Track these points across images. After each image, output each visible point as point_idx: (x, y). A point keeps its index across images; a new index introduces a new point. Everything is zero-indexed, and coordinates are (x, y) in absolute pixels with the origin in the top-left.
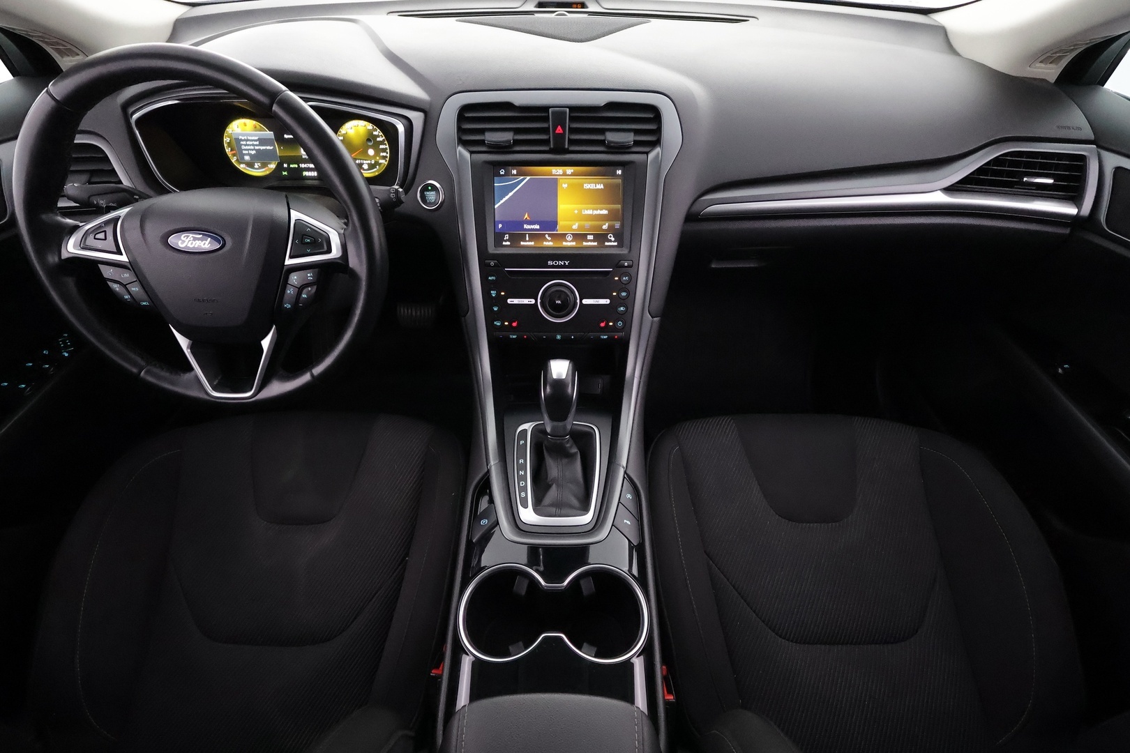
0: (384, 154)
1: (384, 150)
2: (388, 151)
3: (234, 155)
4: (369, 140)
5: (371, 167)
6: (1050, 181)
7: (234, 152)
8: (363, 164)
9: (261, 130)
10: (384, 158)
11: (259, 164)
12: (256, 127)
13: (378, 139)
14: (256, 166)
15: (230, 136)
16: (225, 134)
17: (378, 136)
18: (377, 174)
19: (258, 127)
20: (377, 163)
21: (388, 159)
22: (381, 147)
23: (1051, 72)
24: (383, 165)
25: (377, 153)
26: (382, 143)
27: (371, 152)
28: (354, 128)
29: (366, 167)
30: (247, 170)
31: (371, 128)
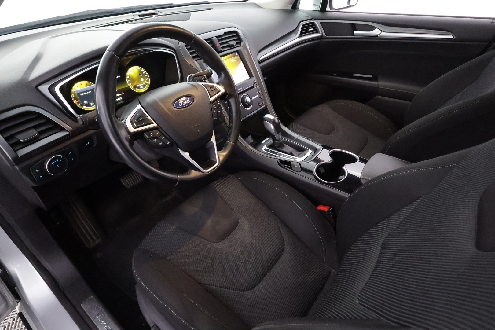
0: (148, 79)
1: (147, 77)
2: (149, 77)
3: (78, 103)
4: (140, 74)
5: (144, 86)
6: (312, 29)
7: (78, 101)
8: (140, 86)
9: (90, 85)
10: (148, 80)
11: (93, 103)
12: (87, 84)
13: (144, 73)
14: (91, 105)
15: (74, 93)
16: (72, 93)
17: (143, 71)
18: (147, 89)
19: (88, 84)
20: (146, 84)
21: (150, 81)
22: (146, 76)
23: (290, 7)
24: (148, 84)
25: (145, 79)
27: (142, 80)
28: (132, 71)
29: (142, 87)
30: (87, 108)
31: (139, 69)
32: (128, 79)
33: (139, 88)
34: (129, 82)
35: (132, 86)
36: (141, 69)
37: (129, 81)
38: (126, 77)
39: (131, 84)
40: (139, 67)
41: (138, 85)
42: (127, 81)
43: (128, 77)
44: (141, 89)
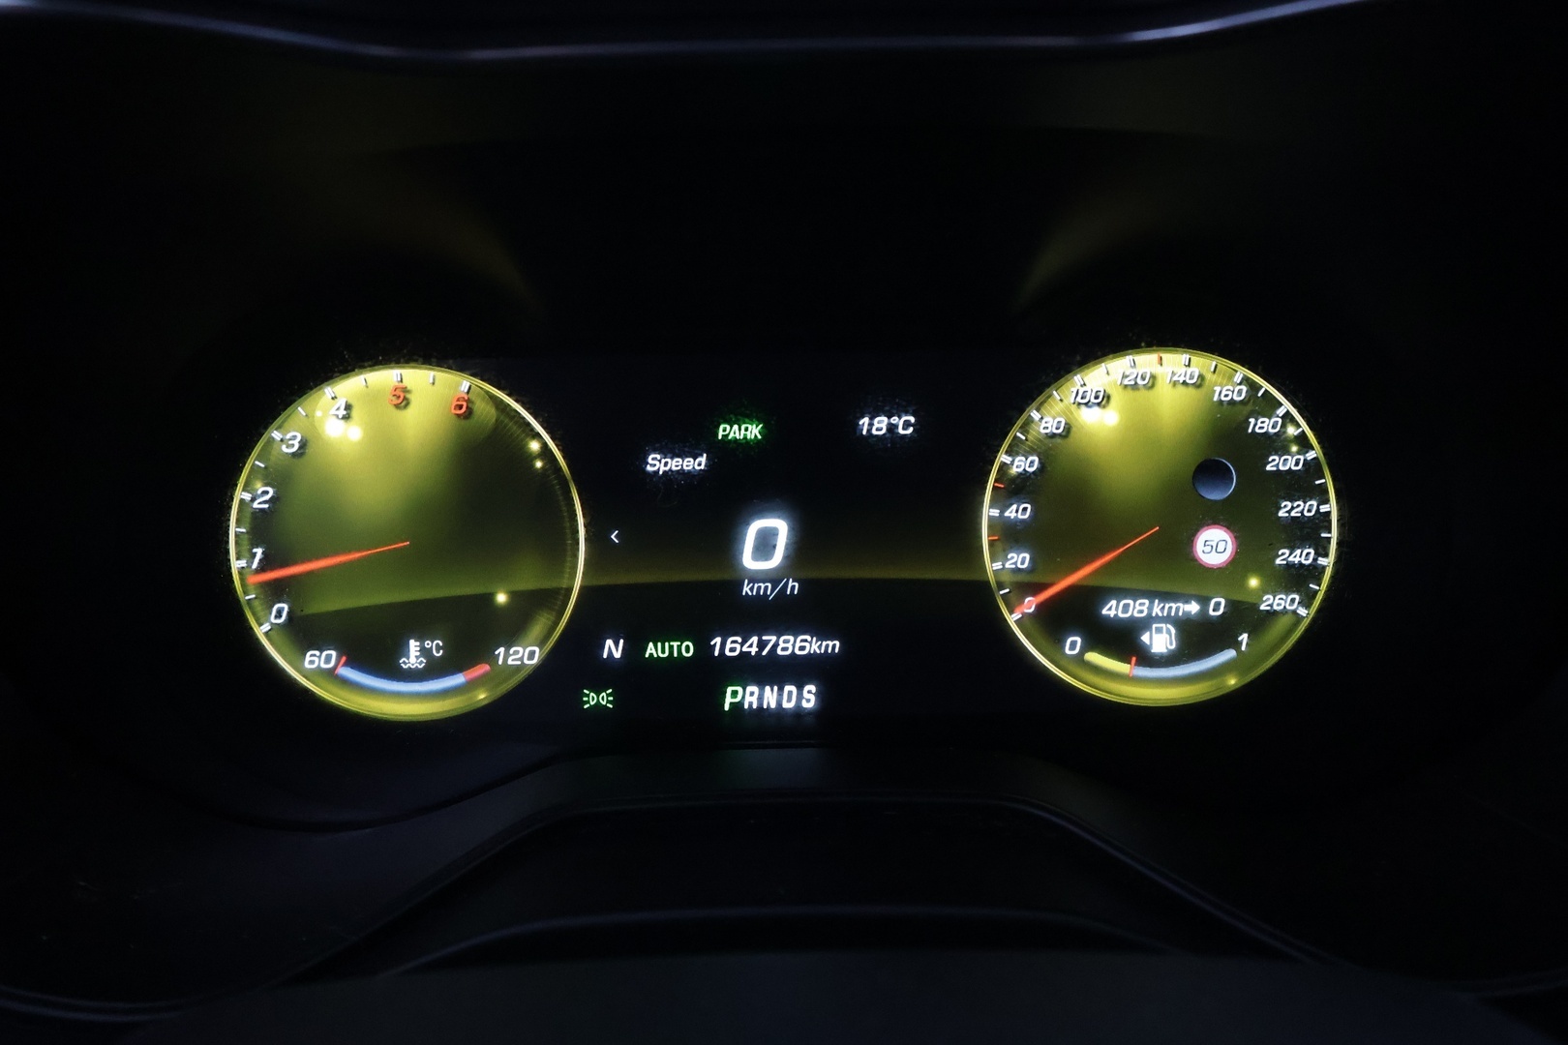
0: (1303, 556)
1: (1308, 532)
2: (1334, 536)
4: (1209, 470)
5: (1198, 638)
7: (286, 571)
8: (1148, 622)
10: (1298, 578)
11: (433, 645)
13: (1276, 463)
14: (413, 656)
15: (279, 475)
16: (254, 461)
17: (1274, 444)
18: (1232, 681)
20: (1244, 616)
21: (1322, 589)
22: (1291, 509)
24: (1283, 623)
25: (1251, 553)
26: (1300, 484)
27: (1214, 546)
28: (1118, 398)
29: (1161, 641)
30: (345, 682)
31: (1239, 393)
32: (1015, 488)
33: (1123, 641)
34: (1010, 535)
35: (1035, 588)
36: (1269, 405)
37: (1018, 512)
38: (1003, 458)
39: (1019, 559)
40: (1242, 372)
41: (1120, 593)
42: (988, 512)
43: (1022, 464)
44: (1146, 659)
